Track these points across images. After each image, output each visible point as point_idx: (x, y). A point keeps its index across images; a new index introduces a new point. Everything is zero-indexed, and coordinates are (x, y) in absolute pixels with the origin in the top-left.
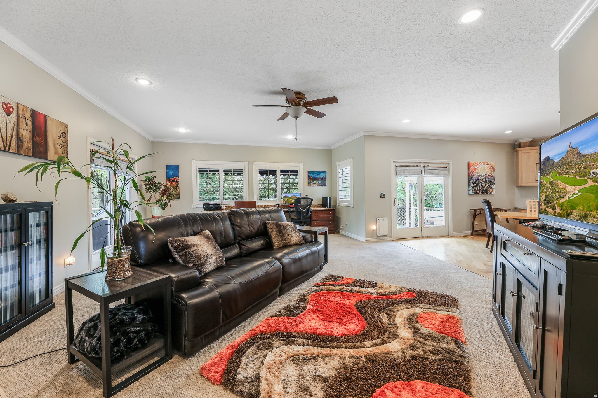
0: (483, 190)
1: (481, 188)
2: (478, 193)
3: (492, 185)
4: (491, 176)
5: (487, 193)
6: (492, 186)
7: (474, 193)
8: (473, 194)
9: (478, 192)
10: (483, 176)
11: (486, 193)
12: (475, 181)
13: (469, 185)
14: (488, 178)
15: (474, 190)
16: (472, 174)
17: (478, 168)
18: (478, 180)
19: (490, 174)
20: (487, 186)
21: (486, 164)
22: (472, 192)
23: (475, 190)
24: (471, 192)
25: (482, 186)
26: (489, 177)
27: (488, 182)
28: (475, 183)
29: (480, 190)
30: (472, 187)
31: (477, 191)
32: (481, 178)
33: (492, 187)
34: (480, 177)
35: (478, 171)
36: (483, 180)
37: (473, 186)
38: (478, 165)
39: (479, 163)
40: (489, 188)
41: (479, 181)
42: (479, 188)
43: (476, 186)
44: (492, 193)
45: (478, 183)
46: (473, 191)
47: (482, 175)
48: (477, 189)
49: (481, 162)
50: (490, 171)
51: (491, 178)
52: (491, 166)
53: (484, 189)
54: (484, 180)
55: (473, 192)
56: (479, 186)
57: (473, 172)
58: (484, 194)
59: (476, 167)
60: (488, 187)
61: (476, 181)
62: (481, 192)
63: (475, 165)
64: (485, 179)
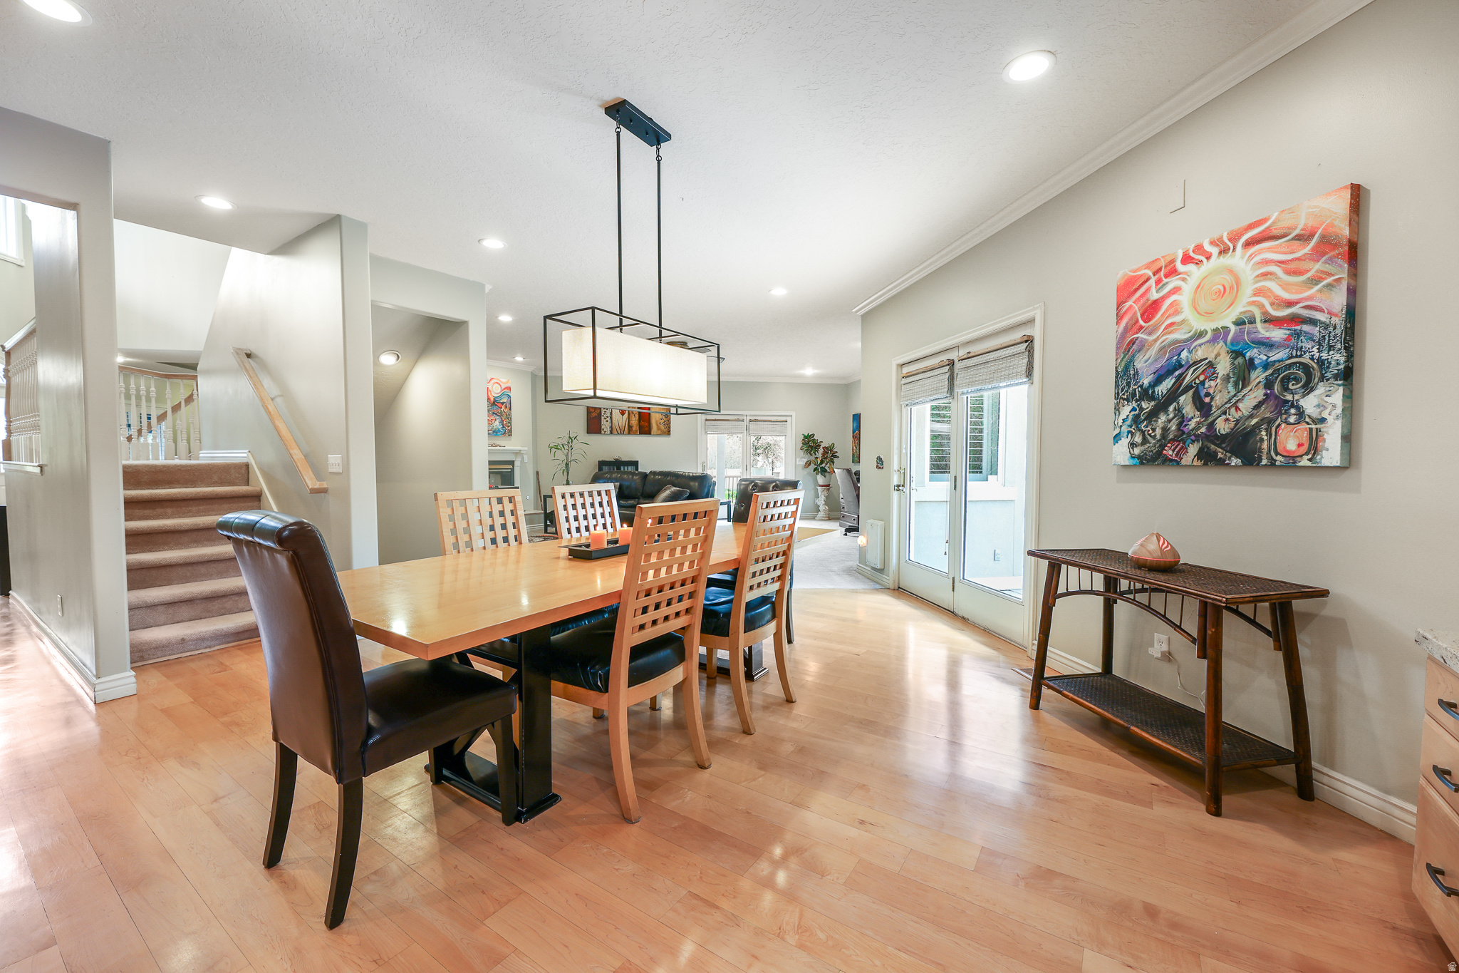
0: (1212, 436)
1: (1192, 424)
2: (1167, 461)
3: (1308, 388)
4: (1296, 319)
5: (1250, 459)
6: (1309, 404)
7: (1139, 457)
8: (1136, 461)
9: (1169, 452)
10: (1214, 340)
11: (1235, 461)
12: (1146, 382)
13: (1117, 410)
14: (1269, 345)
15: (1138, 439)
16: (1133, 342)
17: (1176, 290)
18: (1169, 372)
19: (1290, 304)
20: (1246, 406)
21: (1249, 244)
22: (1126, 449)
23: (1145, 441)
24: (1122, 453)
25: (1203, 407)
26: (1278, 334)
27: (1258, 376)
28: (1152, 398)
29: (1182, 437)
30: (1128, 422)
31: (1163, 447)
32: (1200, 354)
33: (1301, 414)
34: (1184, 354)
35: (1177, 312)
36: (1211, 365)
37: (1136, 420)
38: (1173, 272)
39: (1187, 259)
40: (1270, 422)
41: (1180, 378)
42: (1180, 425)
43: (1153, 415)
44: (1304, 462)
45: (1173, 395)
46: (1132, 445)
47: (1201, 334)
48: (1158, 432)
49: (1199, 249)
50: (1285, 286)
51: (1298, 334)
52: (1303, 238)
53: (1222, 427)
54: (1223, 367)
55: (1137, 451)
56: (1178, 410)
57: (1137, 326)
58: (1221, 463)
59: (1154, 295)
60: (1265, 412)
61: (1158, 380)
62: (1193, 449)
63: (1152, 282)
64: (1236, 354)
